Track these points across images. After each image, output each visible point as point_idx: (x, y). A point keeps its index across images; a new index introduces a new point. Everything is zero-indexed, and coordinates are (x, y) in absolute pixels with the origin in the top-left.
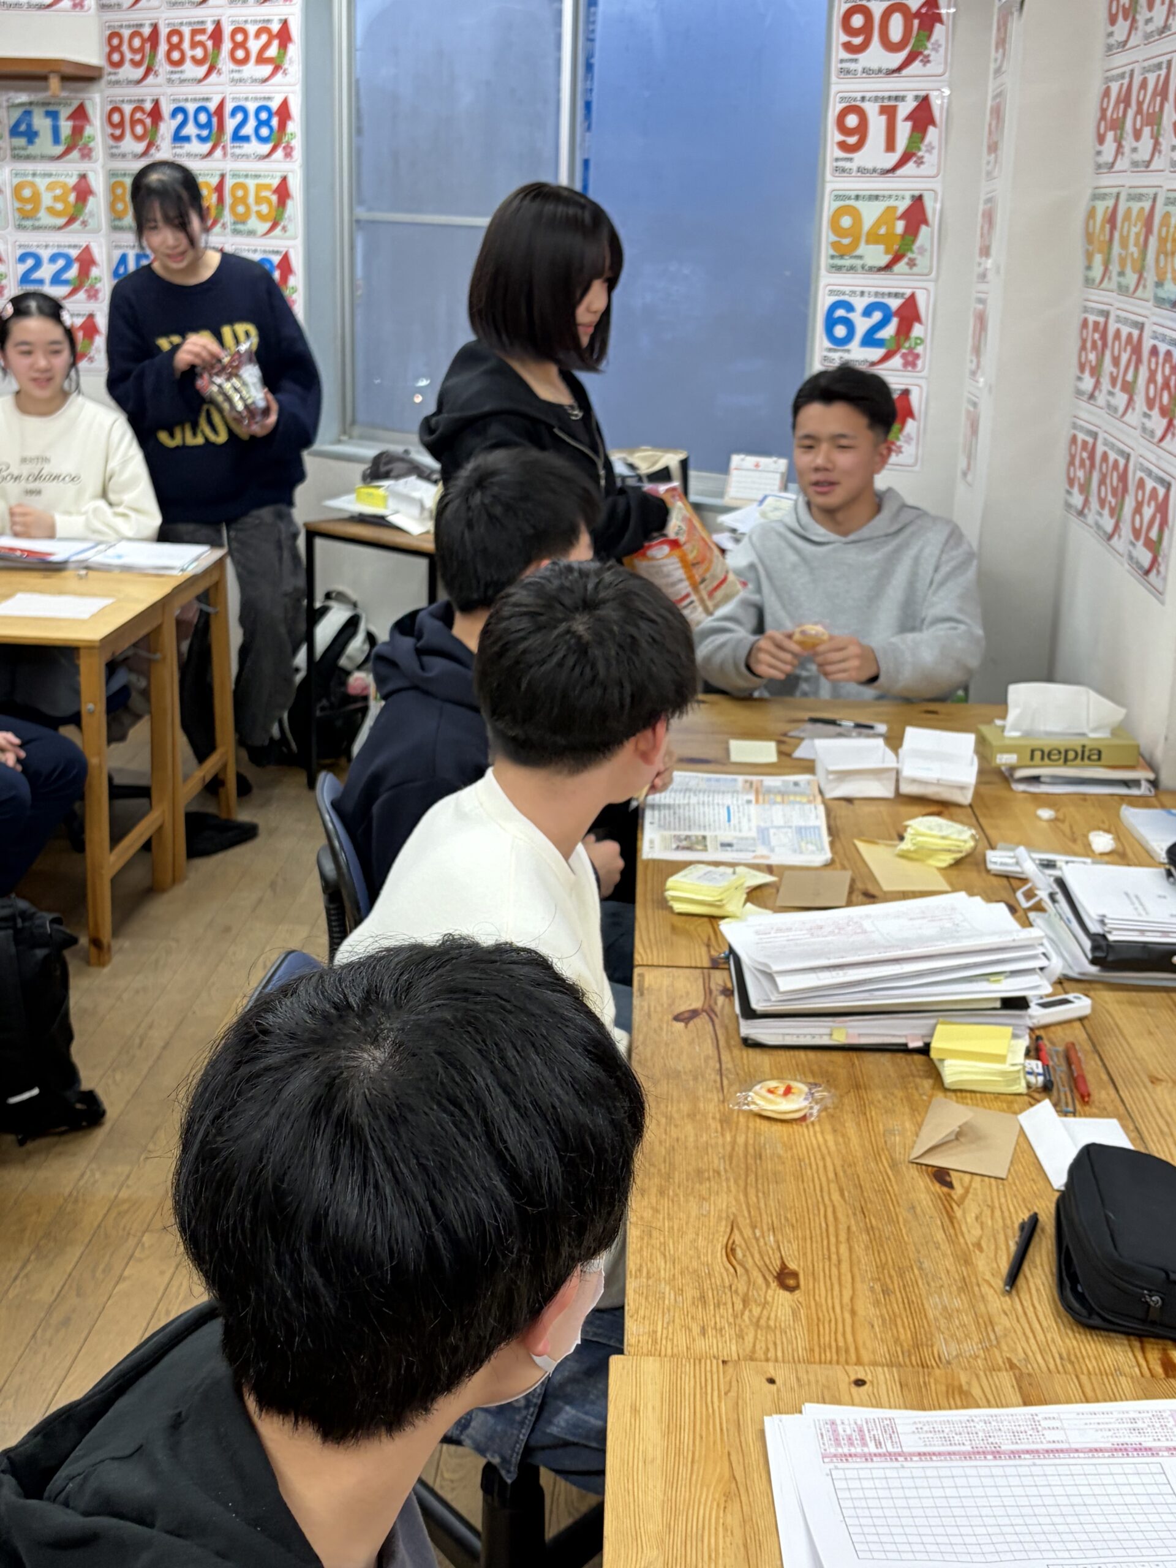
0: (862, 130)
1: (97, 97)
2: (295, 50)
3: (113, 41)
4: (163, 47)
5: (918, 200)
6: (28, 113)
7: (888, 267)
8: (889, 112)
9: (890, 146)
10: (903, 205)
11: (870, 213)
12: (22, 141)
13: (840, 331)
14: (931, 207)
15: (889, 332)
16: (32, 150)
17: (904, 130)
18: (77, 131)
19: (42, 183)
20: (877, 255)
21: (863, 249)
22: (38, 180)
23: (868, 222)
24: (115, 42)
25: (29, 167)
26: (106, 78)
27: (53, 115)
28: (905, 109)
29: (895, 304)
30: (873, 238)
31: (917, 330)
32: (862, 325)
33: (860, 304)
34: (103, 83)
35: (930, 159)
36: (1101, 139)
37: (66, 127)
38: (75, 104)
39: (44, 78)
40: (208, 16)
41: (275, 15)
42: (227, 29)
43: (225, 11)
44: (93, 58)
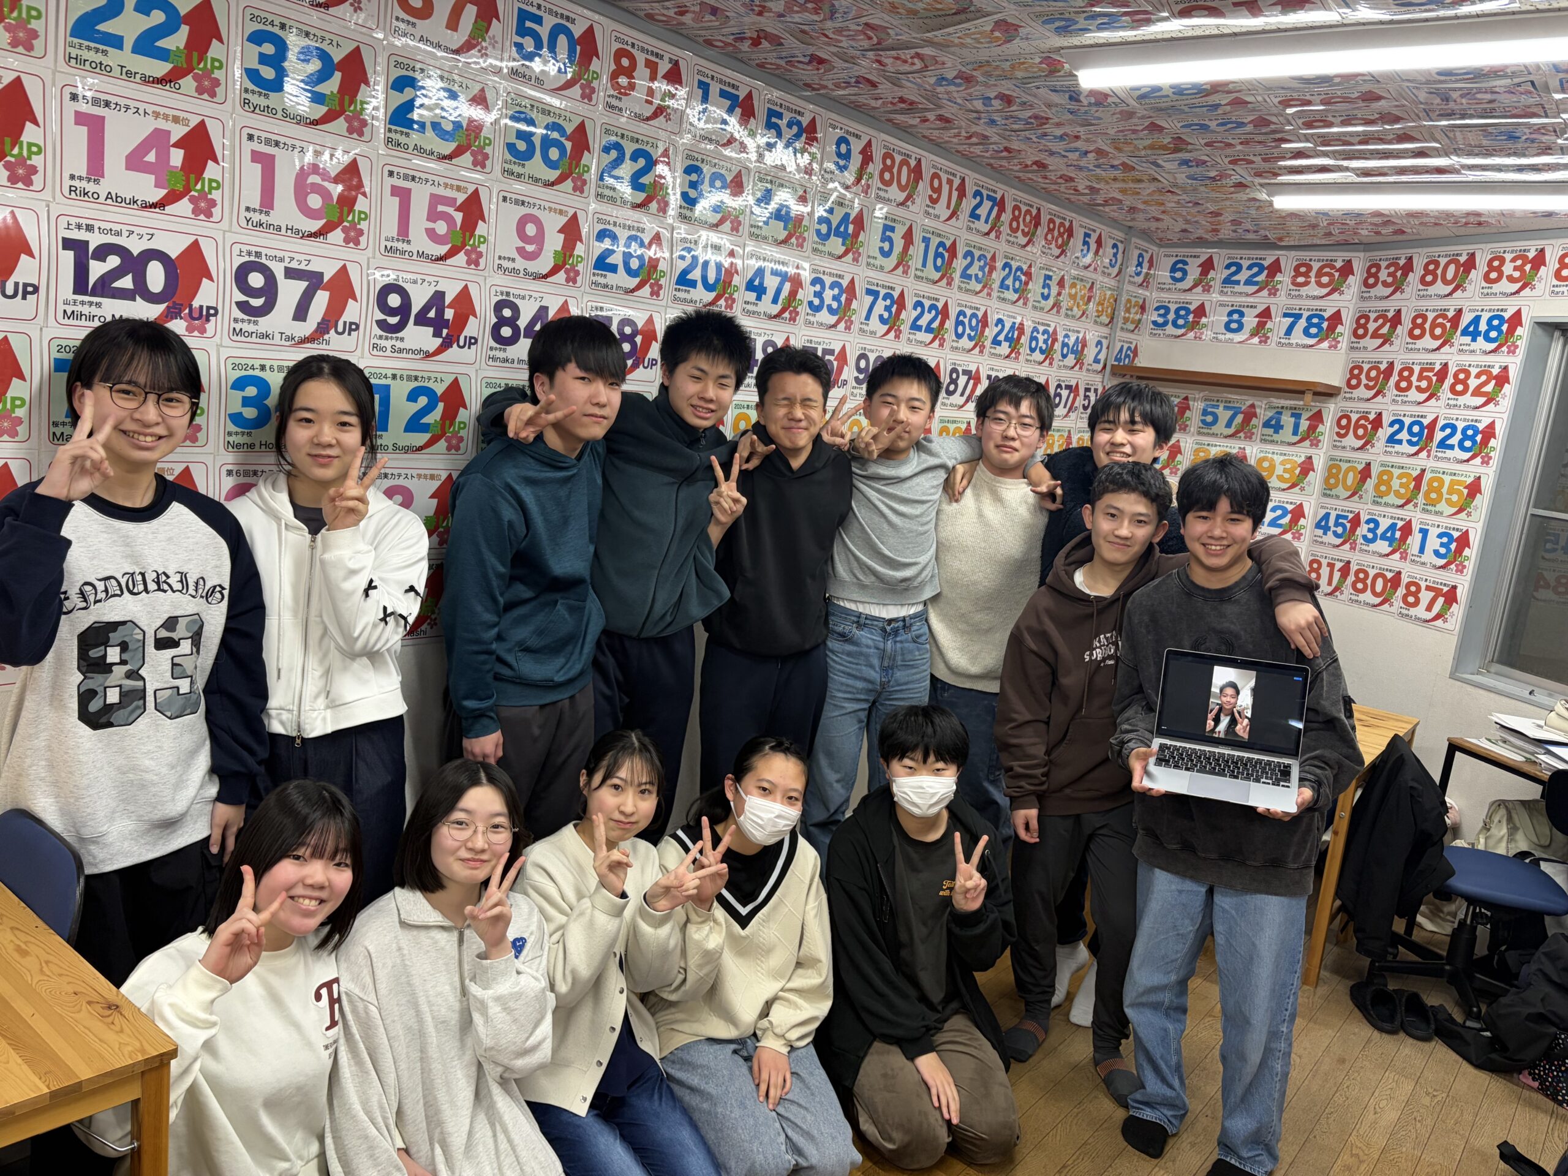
1: (1332, 406)
2: (1509, 389)
3: (1354, 373)
4: (1395, 378)
6: (1280, 413)
12: (1271, 431)
16: (1276, 437)
18: (1312, 428)
19: (1278, 459)
22: (1275, 457)
24: (1356, 372)
25: (1269, 447)
26: (1342, 395)
27: (1297, 416)
34: (1339, 398)
37: (1304, 425)
38: (1315, 410)
39: (1303, 393)
40: (1438, 360)
41: (1497, 362)
42: (1452, 370)
43: (1453, 357)
44: (1336, 384)
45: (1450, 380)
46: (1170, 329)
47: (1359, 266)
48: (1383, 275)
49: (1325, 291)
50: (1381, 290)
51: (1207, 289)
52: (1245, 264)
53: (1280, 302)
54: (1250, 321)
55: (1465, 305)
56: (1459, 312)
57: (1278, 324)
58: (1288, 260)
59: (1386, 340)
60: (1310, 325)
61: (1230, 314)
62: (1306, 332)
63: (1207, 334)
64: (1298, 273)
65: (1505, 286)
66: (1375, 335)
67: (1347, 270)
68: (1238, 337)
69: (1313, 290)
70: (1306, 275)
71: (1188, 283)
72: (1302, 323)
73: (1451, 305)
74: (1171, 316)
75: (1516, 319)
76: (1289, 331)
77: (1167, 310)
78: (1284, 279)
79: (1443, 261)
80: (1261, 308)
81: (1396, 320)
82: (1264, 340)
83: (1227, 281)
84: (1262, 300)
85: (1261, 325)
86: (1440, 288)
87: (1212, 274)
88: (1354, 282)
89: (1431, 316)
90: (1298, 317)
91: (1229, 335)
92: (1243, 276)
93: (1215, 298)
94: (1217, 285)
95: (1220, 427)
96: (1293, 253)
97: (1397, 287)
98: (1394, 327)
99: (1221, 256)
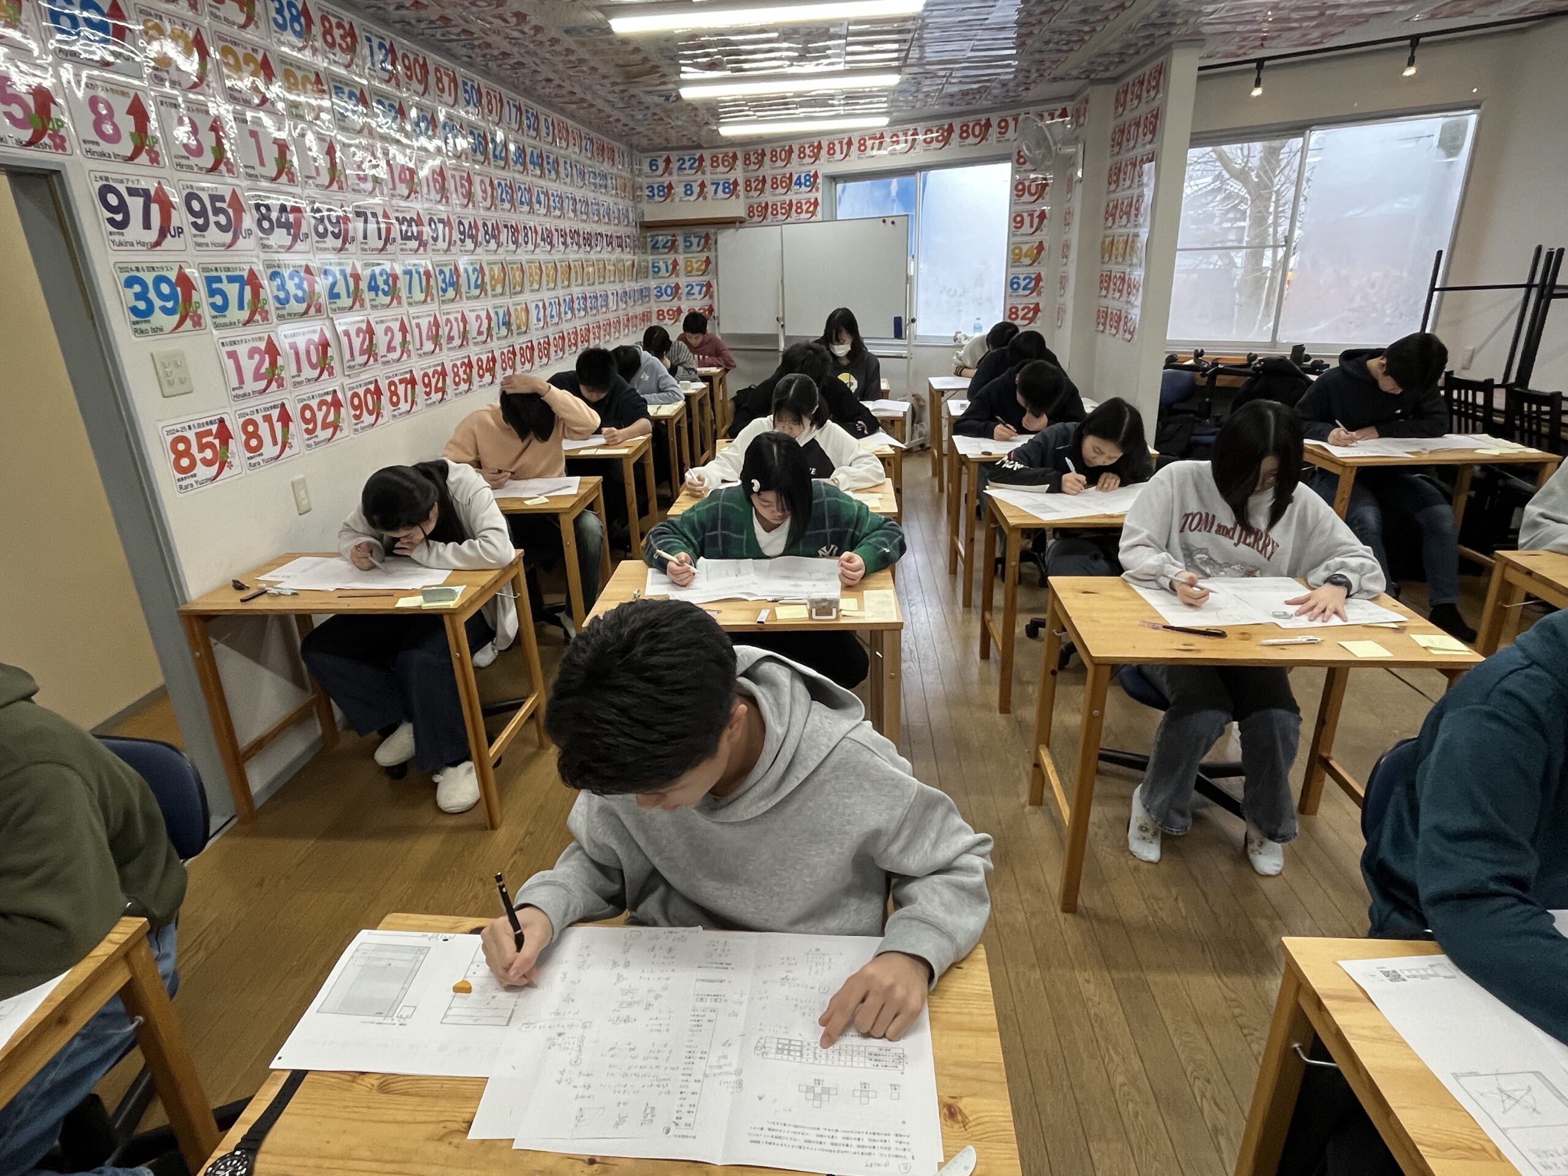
0: (1022, 222)
2: (819, 208)
3: (751, 210)
4: (770, 210)
5: (1041, 243)
7: (1031, 265)
8: (1031, 215)
9: (1032, 226)
10: (1036, 245)
11: (1025, 248)
13: (1015, 286)
14: (1046, 245)
15: (1032, 284)
17: (1036, 221)
20: (1027, 261)
21: (1023, 259)
23: (1024, 251)
26: (747, 222)
28: (1036, 214)
29: (1033, 276)
30: (1026, 255)
31: (1041, 284)
32: (1023, 284)
33: (1022, 277)
35: (1045, 230)
36: (1107, 219)
39: (734, 223)
40: (787, 198)
41: (812, 196)
42: (794, 202)
43: (793, 196)
44: (743, 215)
45: (794, 208)
46: (657, 198)
47: (740, 156)
48: (753, 159)
49: (728, 169)
50: (753, 167)
51: (671, 174)
52: (687, 158)
53: (708, 178)
54: (696, 189)
55: (793, 170)
56: (791, 174)
57: (710, 189)
58: (707, 155)
59: (762, 191)
60: (725, 188)
61: (685, 186)
62: (724, 192)
63: (677, 199)
64: (713, 162)
65: (807, 160)
66: (756, 190)
67: (735, 157)
68: (692, 198)
69: (721, 169)
70: (717, 161)
71: (660, 172)
72: (721, 188)
73: (787, 171)
74: (656, 192)
75: (816, 176)
76: (716, 192)
77: (653, 188)
78: (707, 163)
79: (778, 150)
80: (699, 182)
81: (764, 181)
82: (705, 198)
83: (680, 169)
84: (699, 177)
85: (702, 191)
86: (780, 163)
87: (671, 165)
88: (739, 163)
89: (779, 177)
90: (718, 184)
91: (688, 198)
92: (687, 165)
93: (674, 179)
94: (675, 171)
95: (694, 248)
96: (708, 151)
97: (761, 163)
98: (764, 185)
99: (674, 156)
